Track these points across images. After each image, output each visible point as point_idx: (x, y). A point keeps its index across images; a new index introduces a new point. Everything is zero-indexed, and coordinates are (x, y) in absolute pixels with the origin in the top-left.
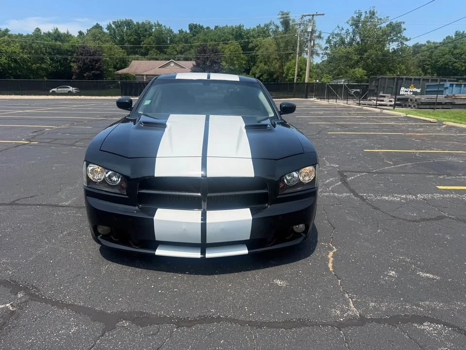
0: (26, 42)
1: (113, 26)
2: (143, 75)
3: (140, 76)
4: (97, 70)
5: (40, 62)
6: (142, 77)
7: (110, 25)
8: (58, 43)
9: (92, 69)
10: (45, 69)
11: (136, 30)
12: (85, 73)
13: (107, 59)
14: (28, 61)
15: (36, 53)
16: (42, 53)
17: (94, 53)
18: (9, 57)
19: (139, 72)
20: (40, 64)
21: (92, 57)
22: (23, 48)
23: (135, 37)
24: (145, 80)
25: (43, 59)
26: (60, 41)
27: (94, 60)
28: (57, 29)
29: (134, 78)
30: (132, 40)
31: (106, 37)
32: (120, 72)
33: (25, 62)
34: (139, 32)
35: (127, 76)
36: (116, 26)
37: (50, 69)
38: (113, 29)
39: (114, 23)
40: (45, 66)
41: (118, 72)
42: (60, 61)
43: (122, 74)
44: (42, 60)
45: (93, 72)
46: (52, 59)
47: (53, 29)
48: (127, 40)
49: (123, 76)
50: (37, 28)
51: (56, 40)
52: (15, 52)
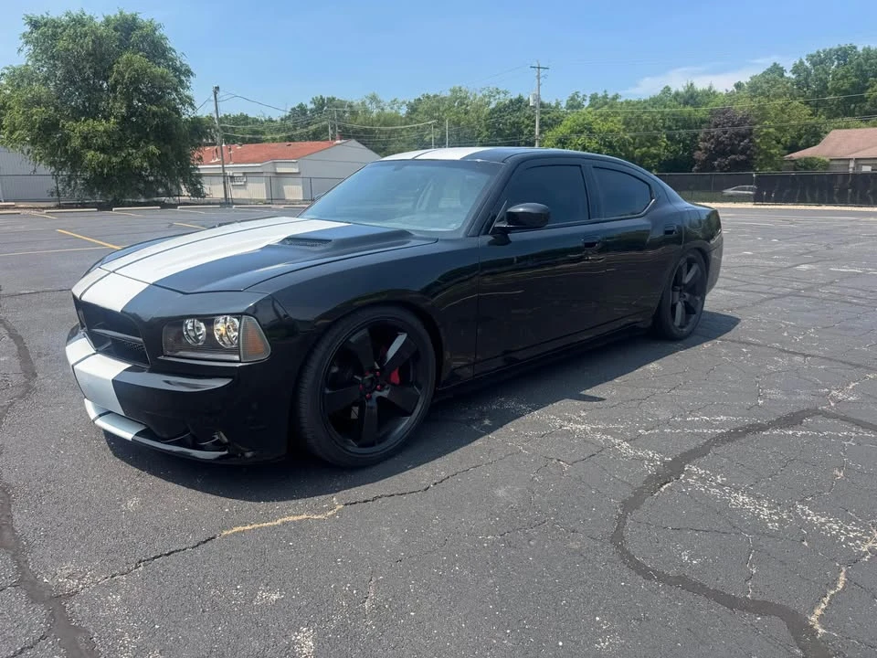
0: (632, 113)
1: (807, 64)
2: (849, 159)
3: (842, 163)
4: (743, 152)
5: (649, 144)
6: (846, 163)
7: (801, 63)
8: (689, 108)
9: (732, 152)
10: (656, 156)
11: (859, 65)
12: (716, 160)
13: (771, 130)
14: (630, 143)
15: (646, 129)
16: (656, 128)
17: (743, 120)
18: (602, 139)
19: (841, 153)
20: (649, 147)
21: (736, 129)
22: (627, 123)
23: (854, 79)
24: (851, 170)
25: (656, 138)
26: (692, 105)
27: (737, 134)
28: (692, 84)
29: (826, 165)
30: (847, 86)
31: (779, 88)
32: (796, 155)
33: (625, 146)
34: (865, 68)
35: (809, 163)
36: (814, 64)
37: (665, 155)
38: (806, 69)
39: (811, 58)
40: (655, 152)
41: (792, 155)
42: (683, 141)
43: (800, 159)
44: (653, 141)
45: (733, 157)
46: (670, 138)
47: (685, 85)
48: (833, 89)
49: (800, 164)
50: (667, 87)
51: (686, 103)
52: (612, 131)
